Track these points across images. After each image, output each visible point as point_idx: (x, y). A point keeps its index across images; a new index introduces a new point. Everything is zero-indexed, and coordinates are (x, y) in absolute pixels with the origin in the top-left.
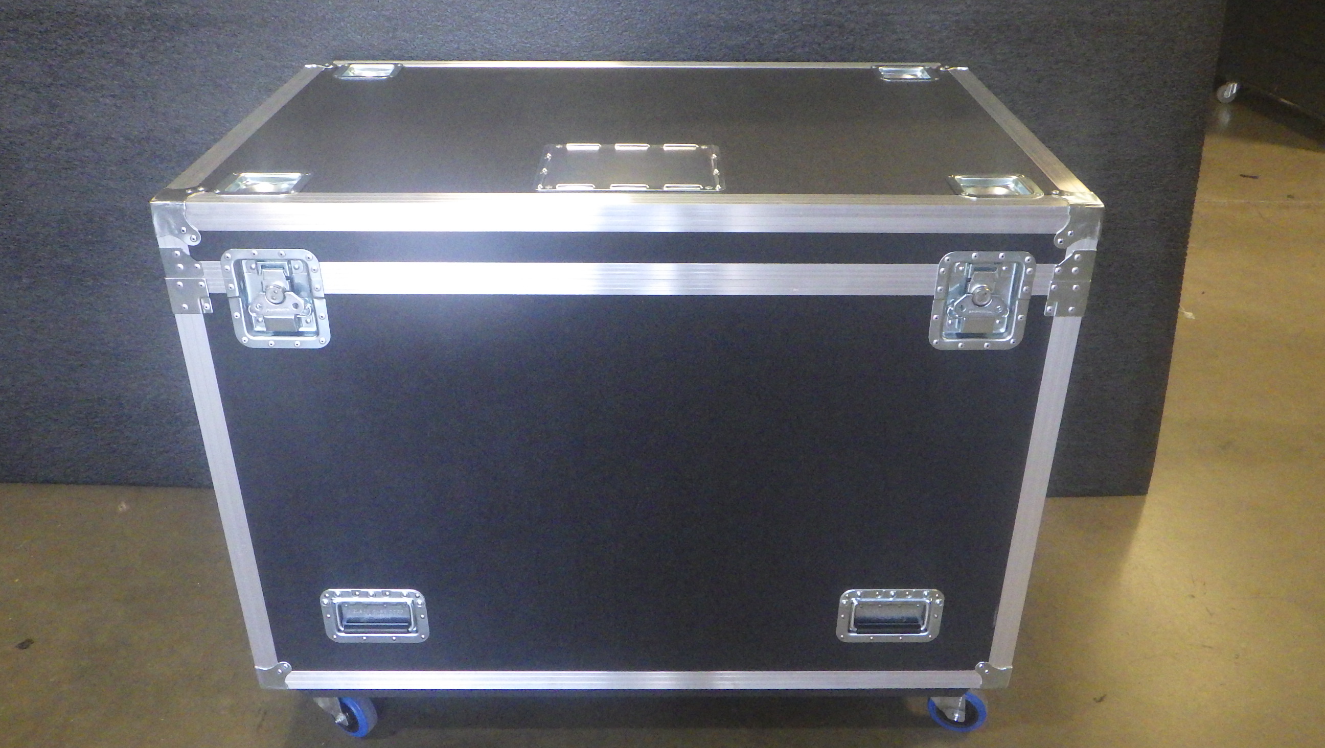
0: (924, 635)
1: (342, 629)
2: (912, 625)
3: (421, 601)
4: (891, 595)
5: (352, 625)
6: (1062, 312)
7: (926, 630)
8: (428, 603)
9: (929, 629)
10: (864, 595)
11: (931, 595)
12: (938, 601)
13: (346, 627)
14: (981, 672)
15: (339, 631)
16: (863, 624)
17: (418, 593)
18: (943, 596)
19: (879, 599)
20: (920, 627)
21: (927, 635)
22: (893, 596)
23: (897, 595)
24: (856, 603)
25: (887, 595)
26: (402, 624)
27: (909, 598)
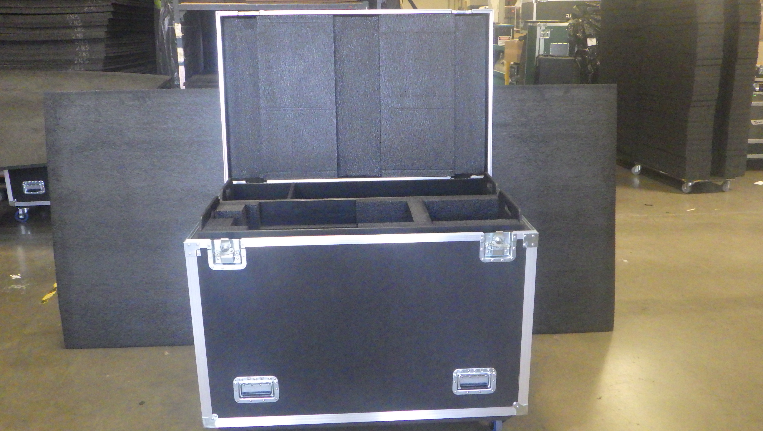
0: (490, 390)
1: (242, 396)
2: (484, 386)
3: (276, 381)
4: (474, 371)
5: (246, 395)
6: (530, 246)
7: (490, 387)
8: (279, 382)
9: (491, 387)
10: (463, 371)
11: (491, 370)
12: (494, 373)
13: (243, 395)
14: (515, 407)
15: (240, 397)
16: (464, 386)
17: (275, 378)
18: (496, 371)
19: (469, 373)
20: (487, 386)
21: (491, 390)
22: (475, 372)
23: (477, 371)
24: (460, 375)
25: (472, 371)
26: (267, 394)
27: (482, 373)
